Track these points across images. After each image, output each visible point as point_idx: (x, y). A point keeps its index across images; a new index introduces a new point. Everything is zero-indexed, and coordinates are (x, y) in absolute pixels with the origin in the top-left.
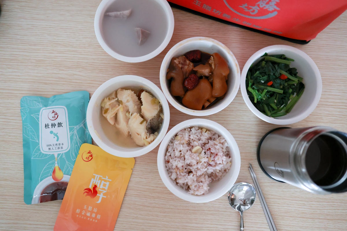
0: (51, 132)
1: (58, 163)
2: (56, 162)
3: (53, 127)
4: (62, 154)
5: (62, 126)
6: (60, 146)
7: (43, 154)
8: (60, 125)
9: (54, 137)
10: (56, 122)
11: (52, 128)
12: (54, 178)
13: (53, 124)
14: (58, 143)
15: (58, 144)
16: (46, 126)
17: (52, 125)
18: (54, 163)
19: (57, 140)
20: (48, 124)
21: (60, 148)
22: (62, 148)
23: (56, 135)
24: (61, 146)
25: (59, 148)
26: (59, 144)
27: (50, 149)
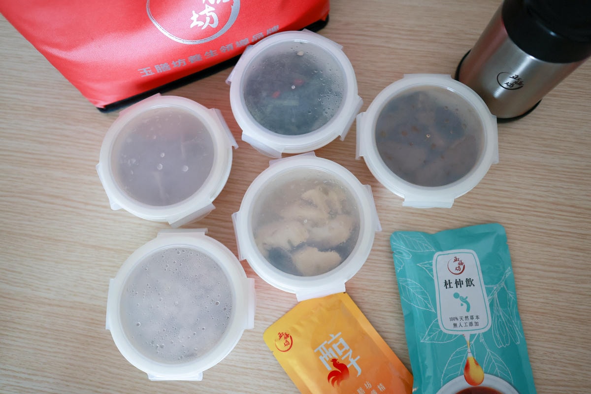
0: (456, 296)
1: (472, 352)
2: (469, 350)
3: (459, 286)
4: (479, 334)
5: (474, 285)
6: (473, 321)
7: (445, 334)
8: (470, 282)
9: (462, 305)
10: (463, 277)
11: (457, 287)
12: (468, 379)
13: (458, 280)
14: (469, 314)
15: (469, 318)
16: (446, 284)
17: (456, 283)
18: (465, 351)
19: (468, 310)
20: (449, 280)
21: (474, 324)
22: (477, 324)
23: (464, 300)
24: (475, 320)
25: (471, 324)
26: (472, 318)
27: (455, 325)
